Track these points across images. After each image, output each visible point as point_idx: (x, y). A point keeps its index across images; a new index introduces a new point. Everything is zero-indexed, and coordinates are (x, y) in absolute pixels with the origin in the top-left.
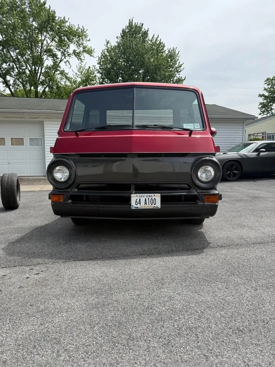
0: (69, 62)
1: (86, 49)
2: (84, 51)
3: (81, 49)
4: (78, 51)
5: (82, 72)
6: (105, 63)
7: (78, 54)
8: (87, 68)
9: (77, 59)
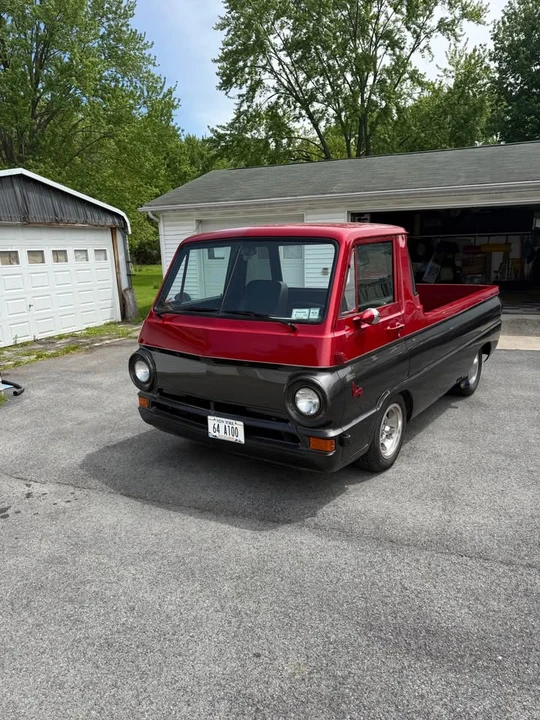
0: (429, 49)
1: (469, 9)
2: (464, 16)
3: (458, 13)
4: (450, 18)
5: (458, 63)
6: (509, 30)
7: (448, 25)
8: (469, 51)
9: (445, 38)
